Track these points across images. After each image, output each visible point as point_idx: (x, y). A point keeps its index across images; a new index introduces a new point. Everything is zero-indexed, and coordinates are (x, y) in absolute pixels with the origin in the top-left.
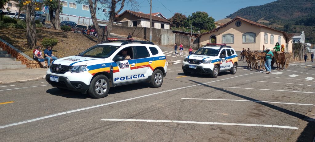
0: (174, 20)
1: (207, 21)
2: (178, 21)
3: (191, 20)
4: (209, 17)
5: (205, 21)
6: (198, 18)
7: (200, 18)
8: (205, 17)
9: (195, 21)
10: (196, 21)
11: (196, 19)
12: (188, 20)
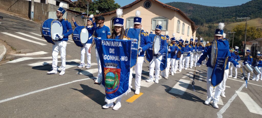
0: (80, 3)
1: (113, 6)
2: (84, 5)
3: (96, 4)
4: (115, 3)
5: (111, 6)
6: (104, 3)
7: (106, 3)
8: (112, 3)
9: (100, 5)
10: (102, 6)
11: (102, 3)
12: (94, 4)
